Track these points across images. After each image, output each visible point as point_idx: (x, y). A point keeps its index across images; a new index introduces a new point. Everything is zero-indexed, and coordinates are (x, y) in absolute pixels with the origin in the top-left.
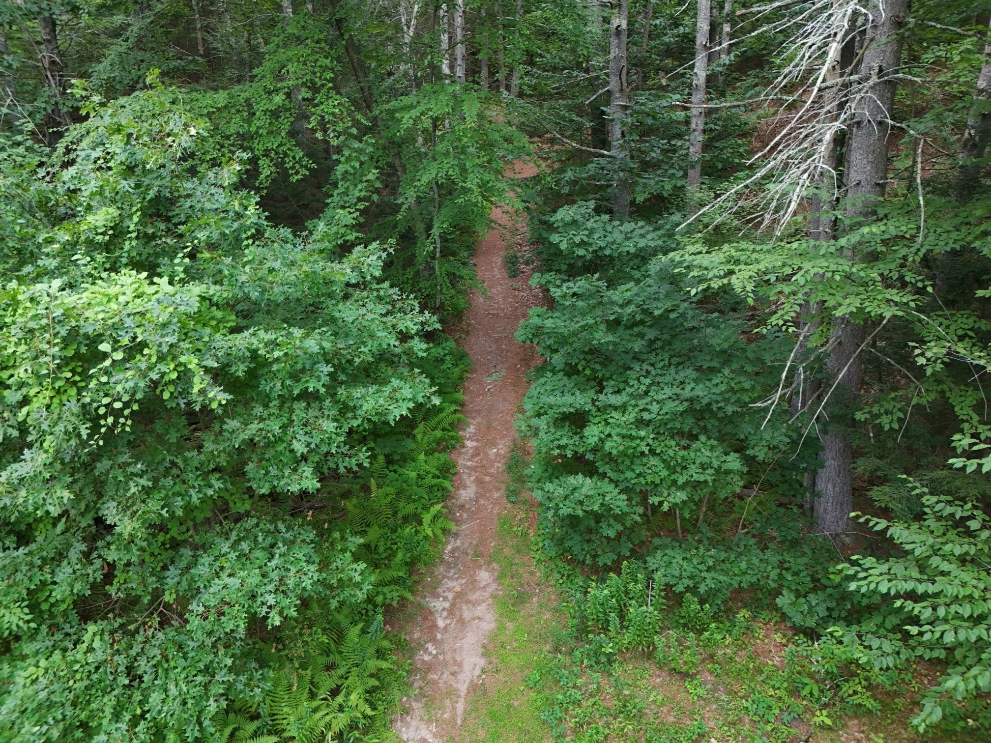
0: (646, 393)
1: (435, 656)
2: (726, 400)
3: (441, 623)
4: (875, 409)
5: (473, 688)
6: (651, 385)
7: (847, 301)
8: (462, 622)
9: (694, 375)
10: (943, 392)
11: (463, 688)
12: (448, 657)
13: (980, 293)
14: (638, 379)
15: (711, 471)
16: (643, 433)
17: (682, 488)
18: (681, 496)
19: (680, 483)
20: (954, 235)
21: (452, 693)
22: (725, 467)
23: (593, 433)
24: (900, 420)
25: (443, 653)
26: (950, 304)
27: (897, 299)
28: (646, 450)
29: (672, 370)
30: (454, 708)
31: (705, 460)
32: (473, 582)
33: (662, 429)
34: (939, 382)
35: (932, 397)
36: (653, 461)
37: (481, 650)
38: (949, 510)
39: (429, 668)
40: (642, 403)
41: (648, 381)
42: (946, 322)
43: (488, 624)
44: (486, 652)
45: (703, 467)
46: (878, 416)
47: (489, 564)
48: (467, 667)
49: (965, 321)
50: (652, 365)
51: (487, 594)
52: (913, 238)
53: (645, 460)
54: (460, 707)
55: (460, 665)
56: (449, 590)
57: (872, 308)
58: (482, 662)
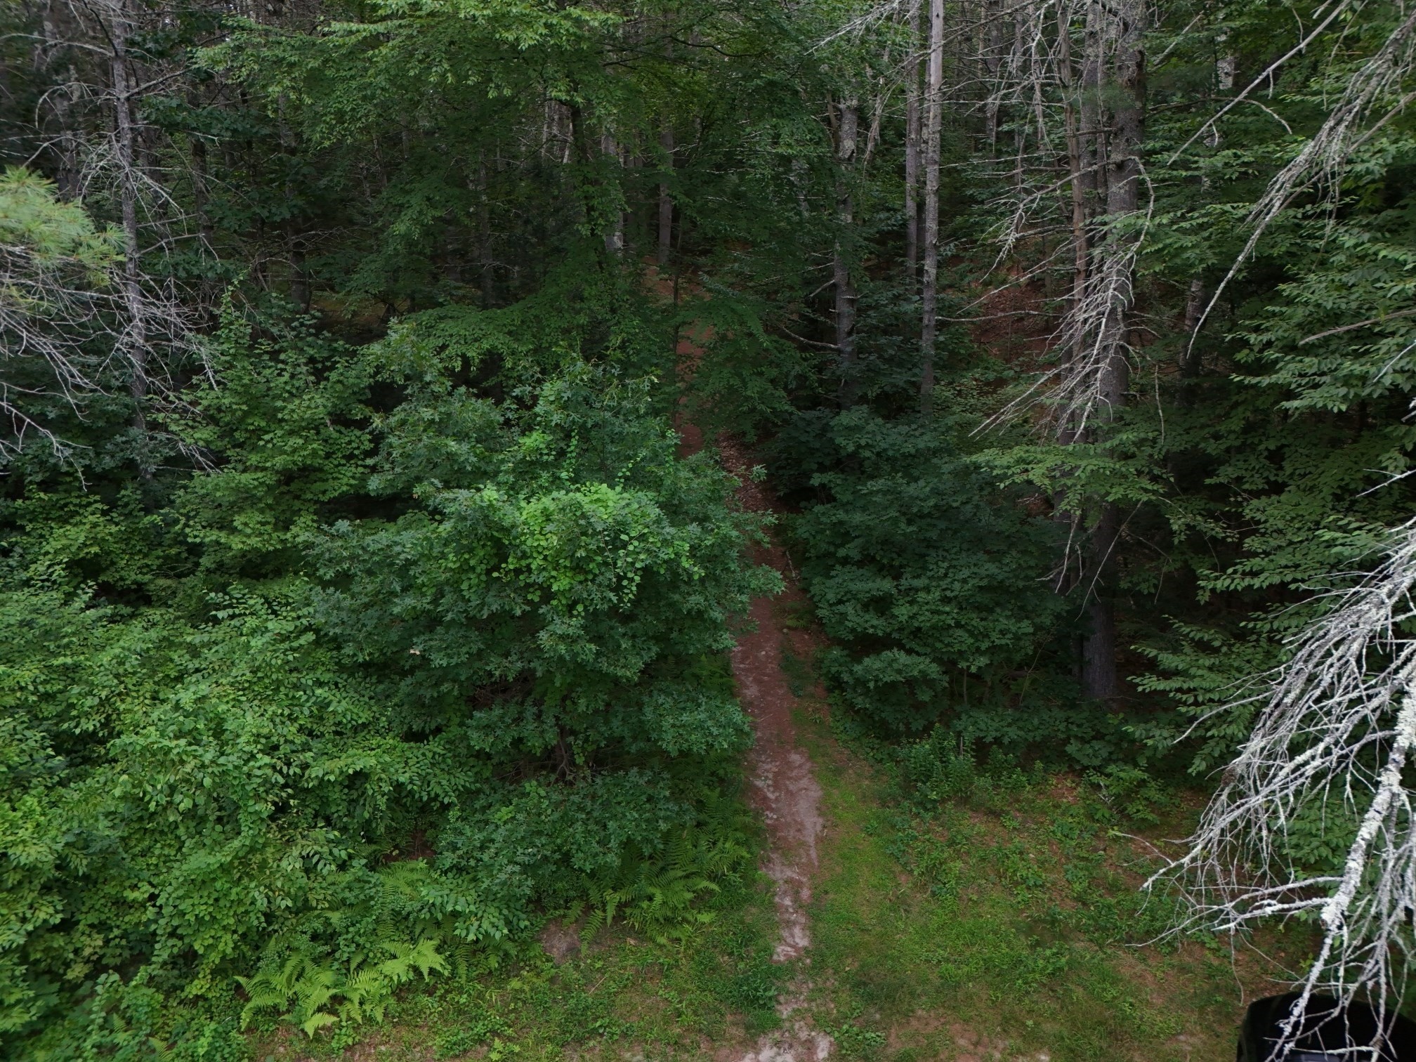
0: (946, 575)
1: (777, 819)
2: (1017, 577)
3: (770, 796)
4: (1135, 579)
5: (820, 840)
6: (948, 568)
7: (1114, 490)
8: (791, 794)
9: (986, 557)
10: (1186, 562)
11: (811, 840)
12: (789, 819)
13: (1208, 481)
14: (936, 563)
15: (1010, 636)
16: (947, 609)
17: (982, 653)
18: (983, 661)
19: (983, 648)
20: (1185, 437)
21: (802, 844)
22: (1020, 632)
23: (902, 611)
24: (1156, 586)
25: (783, 816)
26: (1185, 491)
27: (1150, 487)
28: (952, 623)
29: (964, 554)
30: (808, 855)
31: (1003, 627)
32: (789, 765)
33: (963, 604)
34: (1183, 553)
35: (1178, 565)
36: (959, 632)
37: (816, 812)
38: (1199, 635)
39: (774, 829)
40: (944, 584)
41: (946, 565)
42: (1185, 505)
43: (815, 792)
44: (821, 813)
45: (1003, 633)
46: (1138, 584)
47: (796, 748)
48: (808, 825)
49: (1199, 503)
50: (947, 551)
51: (804, 771)
52: (1154, 441)
53: (951, 632)
54: (813, 853)
55: (802, 824)
56: (767, 771)
57: (1134, 495)
58: (821, 820)
